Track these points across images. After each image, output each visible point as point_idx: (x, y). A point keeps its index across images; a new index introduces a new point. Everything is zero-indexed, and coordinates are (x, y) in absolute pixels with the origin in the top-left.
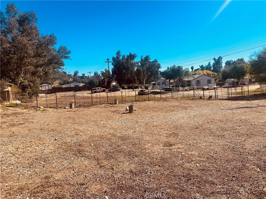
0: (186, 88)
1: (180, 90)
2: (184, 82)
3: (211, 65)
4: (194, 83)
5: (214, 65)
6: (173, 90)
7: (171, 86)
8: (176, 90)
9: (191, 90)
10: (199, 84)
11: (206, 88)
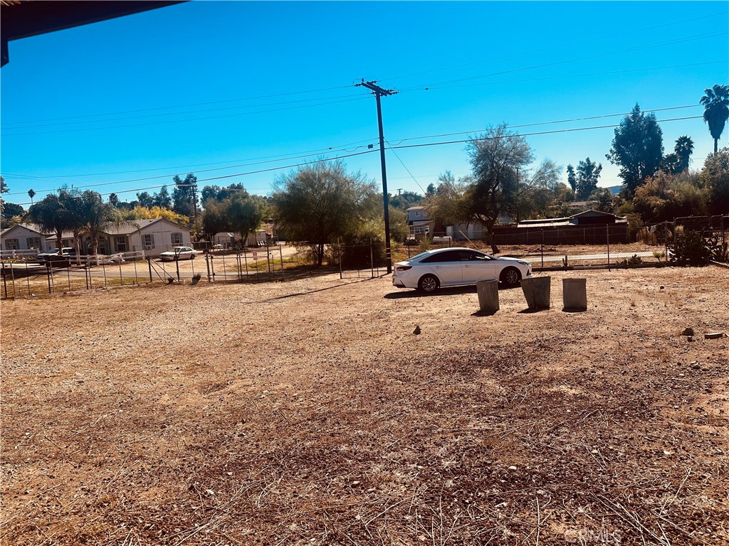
0: (115, 256)
1: (99, 262)
2: (106, 238)
3: (170, 196)
4: (135, 241)
5: (177, 195)
6: (75, 263)
7: (64, 251)
8: (82, 263)
9: (129, 261)
10: (151, 246)
11: (171, 256)
